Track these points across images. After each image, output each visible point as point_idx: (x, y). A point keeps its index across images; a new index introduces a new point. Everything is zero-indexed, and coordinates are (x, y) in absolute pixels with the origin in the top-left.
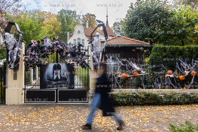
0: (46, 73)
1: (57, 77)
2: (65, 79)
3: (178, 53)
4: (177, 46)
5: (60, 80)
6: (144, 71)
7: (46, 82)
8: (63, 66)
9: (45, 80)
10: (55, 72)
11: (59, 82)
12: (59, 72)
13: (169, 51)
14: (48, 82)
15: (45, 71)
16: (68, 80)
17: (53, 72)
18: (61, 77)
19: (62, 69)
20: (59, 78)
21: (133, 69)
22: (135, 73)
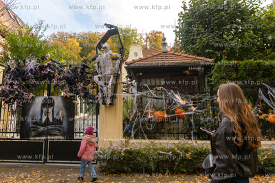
0: (31, 112)
1: (48, 119)
2: (60, 122)
3: (261, 72)
4: (258, 61)
5: (52, 124)
6: (195, 106)
7: (30, 128)
8: (58, 101)
9: (28, 123)
10: (44, 110)
11: (50, 127)
12: (50, 110)
13: (244, 70)
14: (32, 127)
15: (29, 109)
16: (65, 124)
17: (42, 110)
18: (54, 119)
19: (56, 105)
20: (51, 120)
21: (174, 104)
22: (179, 110)
